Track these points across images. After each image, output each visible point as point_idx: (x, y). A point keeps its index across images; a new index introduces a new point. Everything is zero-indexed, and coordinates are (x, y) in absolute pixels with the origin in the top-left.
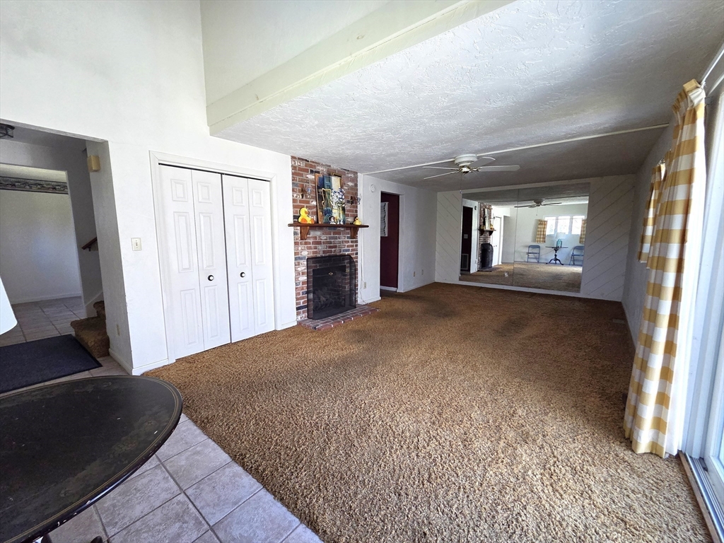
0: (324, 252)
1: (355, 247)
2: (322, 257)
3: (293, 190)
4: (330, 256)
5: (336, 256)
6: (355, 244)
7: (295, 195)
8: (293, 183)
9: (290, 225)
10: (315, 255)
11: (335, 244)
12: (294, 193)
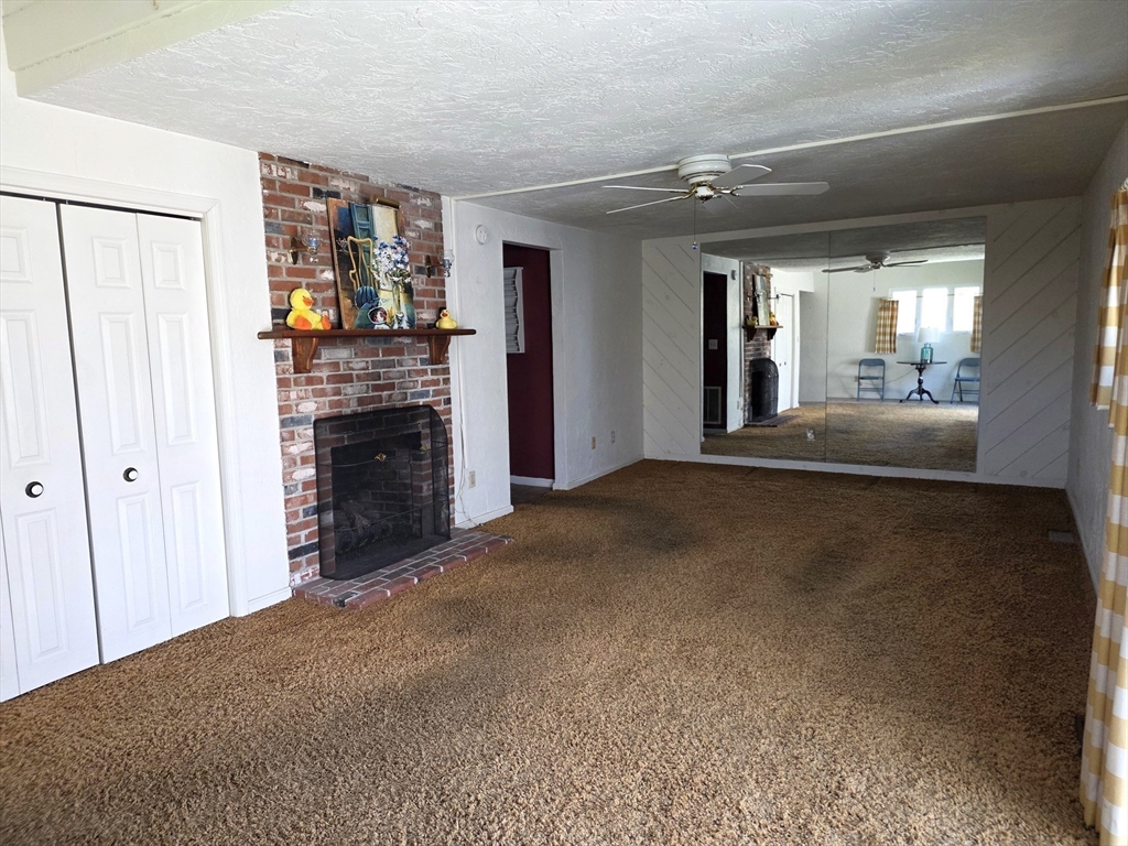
0: (361, 401)
1: (441, 386)
2: (355, 415)
3: (269, 243)
4: (376, 412)
5: (394, 410)
6: (441, 377)
7: (274, 256)
8: (267, 225)
9: (263, 335)
10: (335, 410)
11: (390, 378)
12: (272, 249)
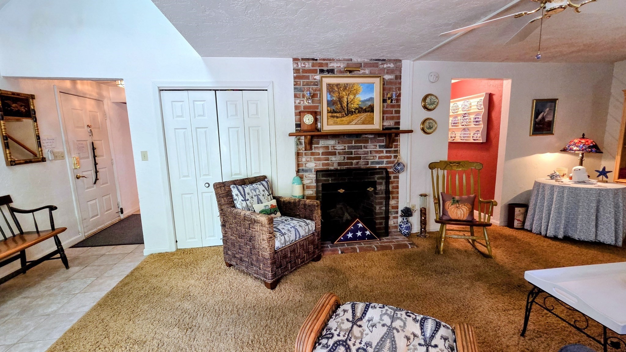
0: (339, 164)
1: (392, 159)
2: (336, 170)
3: (296, 96)
4: (348, 170)
5: (360, 169)
7: (298, 101)
8: (295, 88)
9: (291, 135)
10: (325, 167)
11: (358, 154)
12: (296, 99)
